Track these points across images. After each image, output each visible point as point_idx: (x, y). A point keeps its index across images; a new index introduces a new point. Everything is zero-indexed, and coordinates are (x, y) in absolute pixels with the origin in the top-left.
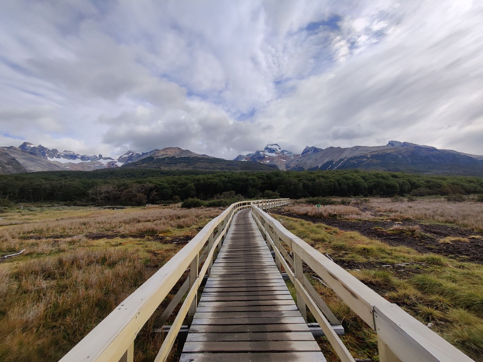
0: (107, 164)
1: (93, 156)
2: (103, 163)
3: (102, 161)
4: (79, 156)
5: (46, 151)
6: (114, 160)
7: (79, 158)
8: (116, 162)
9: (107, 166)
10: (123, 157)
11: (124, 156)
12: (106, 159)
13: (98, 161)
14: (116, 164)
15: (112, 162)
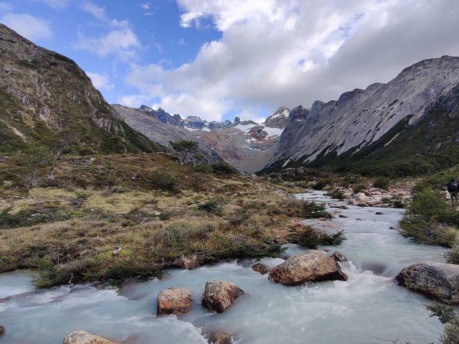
0: (250, 132)
1: (226, 122)
2: (243, 130)
3: (239, 127)
4: (207, 124)
5: (167, 117)
6: (258, 124)
7: (206, 126)
8: (263, 127)
9: (249, 134)
10: (272, 118)
11: (275, 116)
12: (245, 123)
13: (235, 127)
14: (263, 130)
15: (257, 127)
